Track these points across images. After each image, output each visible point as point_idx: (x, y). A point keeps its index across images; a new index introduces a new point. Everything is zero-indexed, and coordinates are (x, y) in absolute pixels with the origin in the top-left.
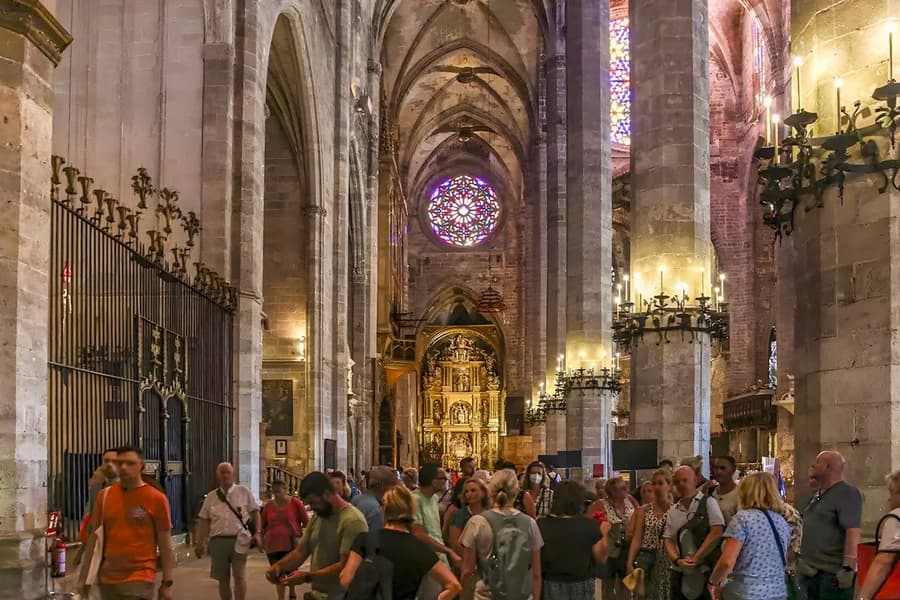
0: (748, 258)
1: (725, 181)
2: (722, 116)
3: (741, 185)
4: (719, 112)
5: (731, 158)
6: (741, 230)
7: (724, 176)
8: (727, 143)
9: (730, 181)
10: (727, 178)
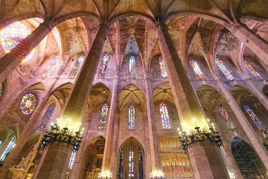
0: (9, 108)
1: (19, 84)
2: (30, 70)
3: (22, 88)
4: (30, 68)
5: (24, 80)
6: (13, 99)
7: (20, 82)
8: (27, 76)
9: (20, 85)
10: (20, 83)
